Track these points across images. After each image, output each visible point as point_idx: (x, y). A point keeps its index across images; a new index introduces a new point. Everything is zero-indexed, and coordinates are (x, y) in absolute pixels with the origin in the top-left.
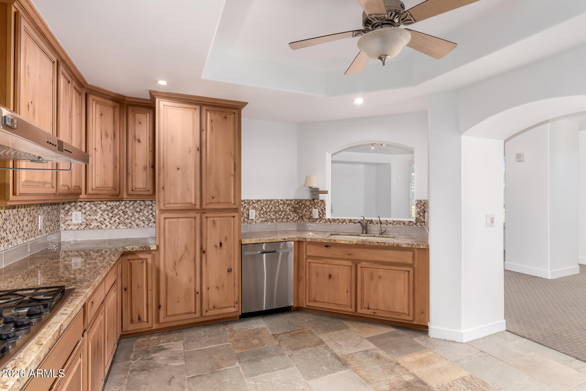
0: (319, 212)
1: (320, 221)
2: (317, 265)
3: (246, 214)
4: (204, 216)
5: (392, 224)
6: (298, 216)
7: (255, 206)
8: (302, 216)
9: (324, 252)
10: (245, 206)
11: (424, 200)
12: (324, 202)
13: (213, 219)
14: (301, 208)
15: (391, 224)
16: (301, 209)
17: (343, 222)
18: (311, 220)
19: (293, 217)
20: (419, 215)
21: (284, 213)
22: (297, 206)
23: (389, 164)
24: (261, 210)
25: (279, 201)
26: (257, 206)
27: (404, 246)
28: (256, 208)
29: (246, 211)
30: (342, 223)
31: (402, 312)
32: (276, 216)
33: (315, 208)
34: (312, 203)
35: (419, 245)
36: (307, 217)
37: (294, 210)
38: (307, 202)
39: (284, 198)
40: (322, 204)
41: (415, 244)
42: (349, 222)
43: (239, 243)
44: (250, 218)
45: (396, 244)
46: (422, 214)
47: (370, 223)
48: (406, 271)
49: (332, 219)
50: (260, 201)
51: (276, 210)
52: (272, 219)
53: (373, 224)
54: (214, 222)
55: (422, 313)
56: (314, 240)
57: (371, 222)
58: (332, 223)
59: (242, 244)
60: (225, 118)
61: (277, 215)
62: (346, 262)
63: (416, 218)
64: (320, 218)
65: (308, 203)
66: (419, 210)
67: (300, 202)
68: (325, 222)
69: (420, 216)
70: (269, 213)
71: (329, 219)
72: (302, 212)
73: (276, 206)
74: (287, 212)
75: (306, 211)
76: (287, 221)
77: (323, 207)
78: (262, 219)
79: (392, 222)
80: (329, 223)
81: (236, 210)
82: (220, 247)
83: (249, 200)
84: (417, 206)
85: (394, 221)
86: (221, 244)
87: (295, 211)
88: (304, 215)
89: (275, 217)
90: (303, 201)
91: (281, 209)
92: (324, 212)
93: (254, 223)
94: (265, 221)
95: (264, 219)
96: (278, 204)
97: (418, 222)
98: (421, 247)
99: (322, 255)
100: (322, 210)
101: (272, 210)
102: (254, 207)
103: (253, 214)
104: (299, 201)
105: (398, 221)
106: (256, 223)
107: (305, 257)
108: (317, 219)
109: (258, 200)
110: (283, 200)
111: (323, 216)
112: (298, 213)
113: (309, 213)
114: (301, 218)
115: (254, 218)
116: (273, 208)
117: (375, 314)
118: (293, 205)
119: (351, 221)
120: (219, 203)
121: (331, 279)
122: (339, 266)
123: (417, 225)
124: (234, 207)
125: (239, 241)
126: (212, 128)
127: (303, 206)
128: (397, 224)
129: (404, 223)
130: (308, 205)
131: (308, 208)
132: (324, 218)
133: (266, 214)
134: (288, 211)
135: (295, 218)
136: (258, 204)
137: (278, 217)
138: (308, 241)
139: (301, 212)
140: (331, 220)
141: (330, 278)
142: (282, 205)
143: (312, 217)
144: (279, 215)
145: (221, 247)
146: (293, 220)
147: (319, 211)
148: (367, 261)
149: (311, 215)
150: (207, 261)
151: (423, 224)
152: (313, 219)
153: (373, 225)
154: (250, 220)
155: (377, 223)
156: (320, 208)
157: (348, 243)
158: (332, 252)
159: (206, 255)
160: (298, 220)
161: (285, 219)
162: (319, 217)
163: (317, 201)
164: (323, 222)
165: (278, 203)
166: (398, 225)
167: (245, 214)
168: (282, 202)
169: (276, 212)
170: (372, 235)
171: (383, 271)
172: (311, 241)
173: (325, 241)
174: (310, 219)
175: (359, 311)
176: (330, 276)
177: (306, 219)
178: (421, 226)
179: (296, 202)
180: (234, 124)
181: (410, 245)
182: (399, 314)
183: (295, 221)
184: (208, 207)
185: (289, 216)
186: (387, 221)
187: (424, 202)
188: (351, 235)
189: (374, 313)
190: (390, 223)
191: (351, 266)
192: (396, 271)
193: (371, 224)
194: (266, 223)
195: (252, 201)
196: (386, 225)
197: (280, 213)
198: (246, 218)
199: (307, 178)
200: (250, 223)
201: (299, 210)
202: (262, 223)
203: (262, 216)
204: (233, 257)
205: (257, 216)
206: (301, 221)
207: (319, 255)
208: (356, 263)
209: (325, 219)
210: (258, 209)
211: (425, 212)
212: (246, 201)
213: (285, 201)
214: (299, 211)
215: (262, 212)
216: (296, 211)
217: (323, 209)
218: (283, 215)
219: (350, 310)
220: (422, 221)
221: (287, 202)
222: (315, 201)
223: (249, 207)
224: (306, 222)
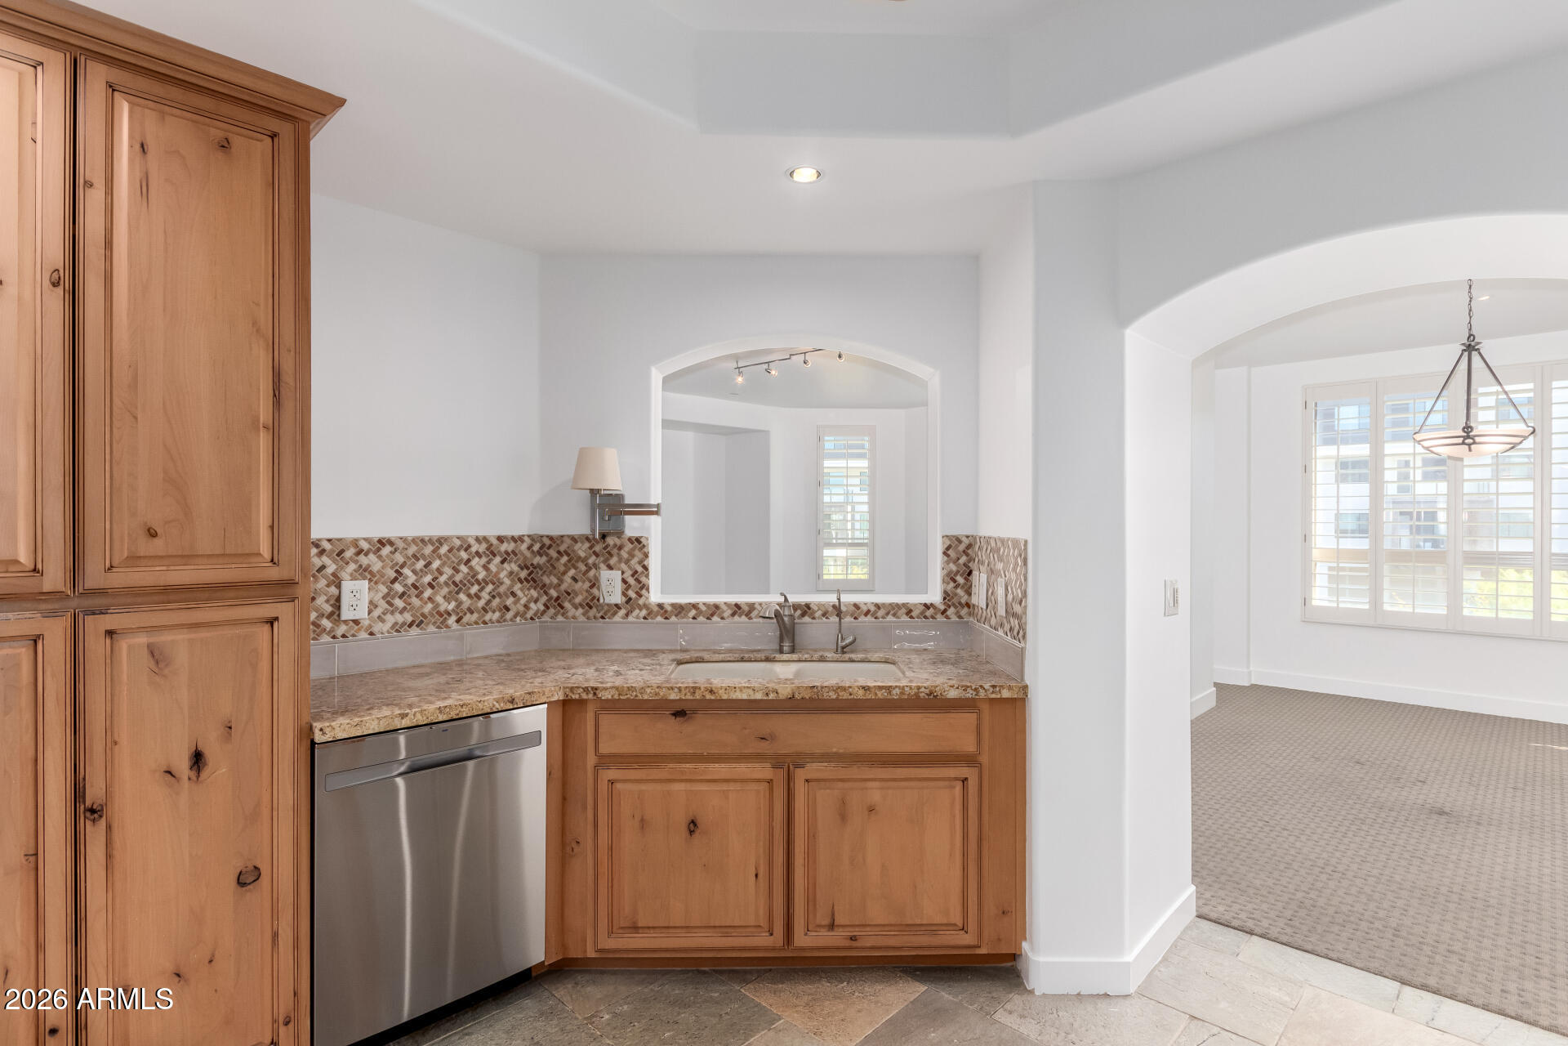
0: (624, 581)
1: (627, 615)
2: (643, 787)
3: (327, 601)
4: (94, 626)
5: (872, 615)
6: (545, 598)
7: (369, 566)
8: (558, 598)
9: (666, 735)
10: (323, 567)
11: (968, 537)
12: (644, 546)
13: (152, 640)
14: (555, 568)
15: (869, 616)
16: (555, 572)
17: (712, 615)
18: (594, 610)
19: (523, 601)
20: (952, 585)
21: (490, 587)
22: (537, 560)
23: (766, 433)
24: (396, 579)
25: (472, 541)
26: (377, 565)
27: (953, 694)
28: (371, 573)
29: (328, 586)
30: (708, 618)
31: (945, 921)
32: (456, 600)
33: (610, 568)
34: (598, 548)
35: (998, 689)
36: (578, 600)
37: (529, 575)
38: (579, 544)
39: (492, 532)
40: (637, 552)
41: (987, 686)
42: (733, 615)
43: (300, 739)
44: (347, 614)
45: (927, 691)
46: (960, 580)
47: (803, 615)
48: (956, 779)
49: (673, 605)
50: (391, 543)
51: (458, 578)
52: (441, 615)
53: (814, 618)
54: (157, 656)
55: (1004, 913)
56: (631, 696)
57: (806, 609)
58: (673, 619)
59: (313, 743)
60: (225, 146)
61: (462, 596)
62: (750, 765)
63: (945, 592)
64: (627, 602)
65: (581, 550)
66: (953, 567)
67: (550, 547)
68: (645, 618)
69: (956, 587)
70: (428, 593)
71: (660, 606)
72: (561, 581)
73: (459, 564)
74: (502, 583)
75: (575, 579)
76: (502, 617)
77: (640, 562)
78: (399, 618)
79: (873, 609)
80: (659, 619)
81: (283, 589)
82: (193, 774)
83: (339, 540)
84: (948, 556)
85: (878, 606)
86: (198, 759)
87: (533, 576)
88: (569, 594)
89: (453, 605)
90: (562, 542)
91: (478, 573)
92: (643, 579)
93: (364, 635)
94: (410, 626)
95: (408, 617)
96: (464, 555)
97: (950, 607)
98: (1006, 694)
99: (658, 751)
100: (636, 572)
101: (442, 579)
102: (365, 570)
103: (357, 597)
104: (547, 542)
105: (890, 604)
106: (371, 634)
107: (591, 760)
108: (616, 605)
109: (380, 541)
110: (485, 538)
111: (641, 596)
112: (544, 588)
113: (588, 584)
114: (558, 603)
115: (362, 613)
116: (448, 571)
117: (854, 944)
118: (525, 558)
119: (737, 609)
120: (187, 558)
121: (697, 835)
122: (724, 787)
123: (947, 617)
124: (274, 574)
125: (301, 731)
126: (144, 187)
127: (565, 559)
128: (888, 614)
129: (909, 612)
130: (582, 554)
131: (583, 568)
132: (641, 602)
133: (417, 596)
134: (507, 582)
135: (532, 605)
136: (380, 557)
137: (465, 606)
138: (607, 700)
139: (555, 581)
140: (669, 608)
141: (691, 832)
142: (484, 560)
143: (598, 600)
144: (469, 596)
145: (199, 771)
146: (523, 616)
147: (625, 576)
148: (826, 757)
149: (595, 591)
150: (117, 854)
151: (964, 611)
152: (599, 607)
153: (814, 621)
154: (345, 622)
155: (824, 615)
156: (629, 567)
157: (759, 696)
158: (701, 733)
159: (109, 828)
160: (544, 613)
161: (494, 612)
162: (624, 599)
163: (618, 542)
164: (638, 617)
165: (466, 550)
166: (890, 618)
167: (321, 601)
168: (482, 548)
169: (458, 587)
170: (816, 656)
171: (881, 788)
172: (616, 697)
173: (673, 696)
174: (591, 607)
175: (801, 939)
176: (693, 826)
177: (576, 608)
178: (960, 617)
179: (536, 547)
180: (272, 185)
181: (971, 692)
182: (932, 929)
183: (532, 619)
184: (118, 579)
185: (508, 598)
186: (856, 606)
187: (966, 541)
188: (742, 660)
189: (853, 938)
190: (866, 614)
191: (770, 782)
192: (925, 784)
193: (807, 619)
194: (415, 631)
195: (355, 542)
196: (853, 619)
197: (475, 589)
198: (329, 617)
199: (584, 459)
200: (344, 636)
201: (548, 576)
202: (397, 631)
203: (399, 603)
204: (266, 812)
205: (376, 606)
206: (556, 614)
207: (652, 750)
208: (788, 765)
209: (646, 606)
210: (383, 576)
211: (970, 573)
212: (327, 546)
213: (495, 542)
214: (546, 580)
215: (398, 587)
216: (535, 581)
217: (640, 569)
218: (485, 595)
219: (766, 941)
220: (963, 601)
221: (504, 547)
222: (610, 541)
223: (341, 568)
224: (574, 617)
